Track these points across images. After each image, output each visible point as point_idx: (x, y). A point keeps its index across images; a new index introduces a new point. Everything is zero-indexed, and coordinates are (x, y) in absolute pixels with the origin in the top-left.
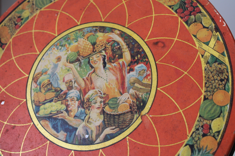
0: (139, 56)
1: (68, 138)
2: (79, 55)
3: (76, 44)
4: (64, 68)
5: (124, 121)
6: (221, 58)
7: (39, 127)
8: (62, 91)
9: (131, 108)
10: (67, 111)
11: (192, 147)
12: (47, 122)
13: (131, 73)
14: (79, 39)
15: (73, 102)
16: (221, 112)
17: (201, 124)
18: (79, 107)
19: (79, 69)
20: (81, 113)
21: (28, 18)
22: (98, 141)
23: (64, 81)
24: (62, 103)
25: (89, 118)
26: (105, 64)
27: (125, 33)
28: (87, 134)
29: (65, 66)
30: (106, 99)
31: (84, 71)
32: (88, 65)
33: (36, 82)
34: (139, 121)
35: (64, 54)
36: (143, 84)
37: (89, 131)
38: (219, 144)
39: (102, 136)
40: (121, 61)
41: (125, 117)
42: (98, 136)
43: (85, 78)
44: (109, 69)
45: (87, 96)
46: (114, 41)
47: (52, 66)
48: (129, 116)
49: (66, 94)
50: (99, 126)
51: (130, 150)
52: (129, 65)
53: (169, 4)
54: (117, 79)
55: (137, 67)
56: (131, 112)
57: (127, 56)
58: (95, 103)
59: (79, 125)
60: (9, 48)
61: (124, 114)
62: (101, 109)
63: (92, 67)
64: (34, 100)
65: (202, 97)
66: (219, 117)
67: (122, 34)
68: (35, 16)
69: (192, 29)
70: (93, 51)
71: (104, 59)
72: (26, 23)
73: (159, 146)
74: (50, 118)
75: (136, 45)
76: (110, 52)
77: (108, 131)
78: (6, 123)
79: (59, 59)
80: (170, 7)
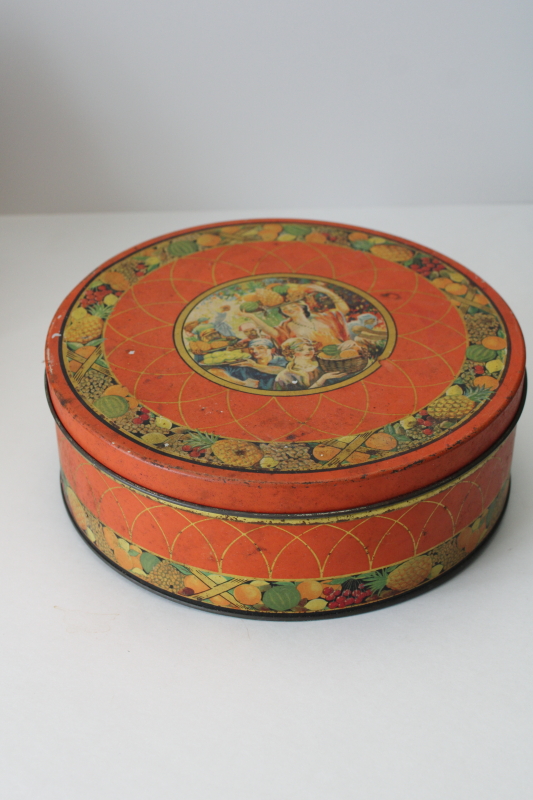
0: (362, 306)
1: (262, 385)
2: (262, 305)
3: (254, 294)
4: (237, 317)
5: (352, 366)
6: (486, 309)
7: (206, 375)
8: (239, 340)
9: (360, 353)
10: (253, 358)
11: (463, 387)
12: (221, 371)
13: (353, 322)
14: (257, 290)
15: (262, 350)
16: (497, 355)
17: (471, 366)
18: (273, 355)
19: (264, 318)
20: (279, 360)
21: (158, 265)
22: (315, 385)
23: (240, 329)
24: (243, 352)
25: (294, 364)
26: (307, 315)
27: (333, 285)
28: (295, 379)
29: (239, 315)
30: (317, 347)
31: (273, 320)
32: (279, 315)
33: (190, 332)
34: (377, 365)
35: (233, 303)
36: (374, 332)
37: (298, 377)
38: (501, 382)
39: (321, 381)
40: (333, 311)
41: (354, 362)
42: (312, 381)
43: (277, 327)
44: (316, 318)
45: (284, 344)
46: (318, 293)
47: (217, 315)
48: (360, 362)
49: (248, 344)
50: (313, 372)
51: (369, 392)
52: (348, 315)
53: (397, 260)
54: (332, 328)
55: (360, 316)
56: (363, 358)
57: (342, 306)
58: (302, 350)
59: (279, 372)
60: (128, 296)
61: (351, 359)
62: (311, 356)
63: (287, 317)
64: (191, 350)
65: (467, 343)
66: (495, 359)
67: (328, 286)
68: (171, 264)
69: (437, 283)
70: (285, 301)
71: (305, 309)
72: (154, 270)
73: (413, 386)
74: (225, 366)
75: (354, 297)
76: (313, 302)
77: (329, 376)
78: (142, 373)
79: (226, 308)
80: (399, 262)
